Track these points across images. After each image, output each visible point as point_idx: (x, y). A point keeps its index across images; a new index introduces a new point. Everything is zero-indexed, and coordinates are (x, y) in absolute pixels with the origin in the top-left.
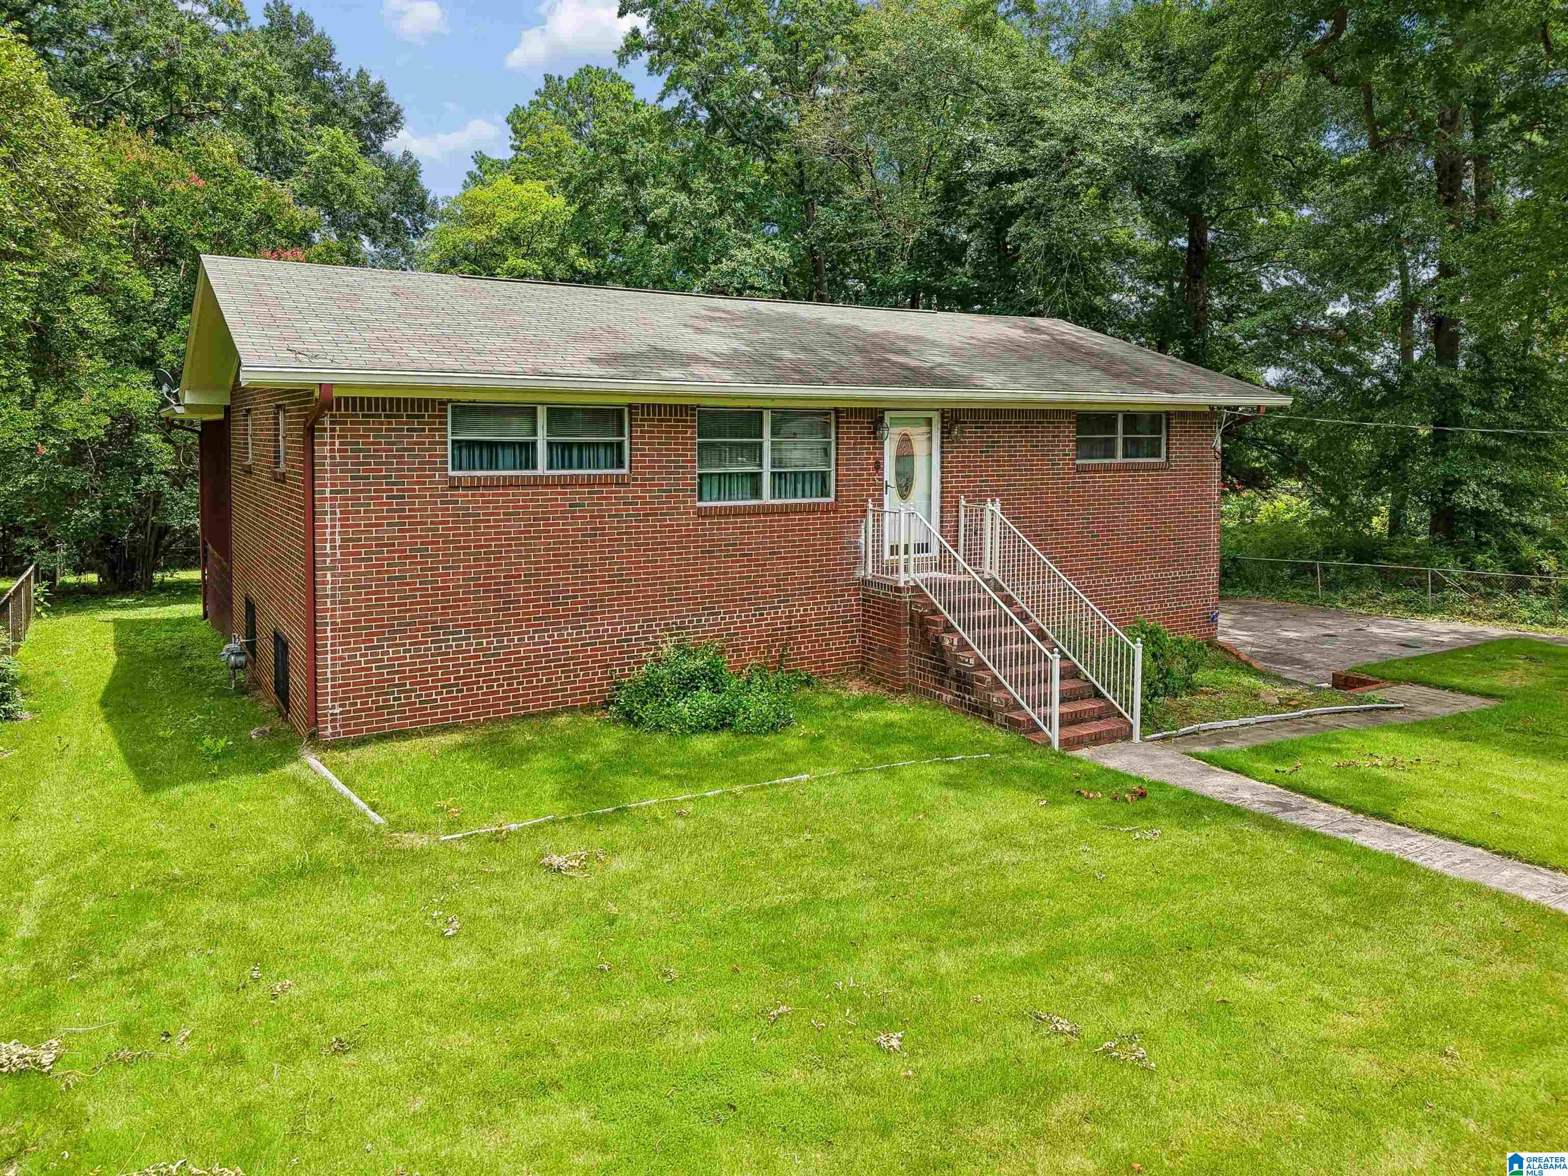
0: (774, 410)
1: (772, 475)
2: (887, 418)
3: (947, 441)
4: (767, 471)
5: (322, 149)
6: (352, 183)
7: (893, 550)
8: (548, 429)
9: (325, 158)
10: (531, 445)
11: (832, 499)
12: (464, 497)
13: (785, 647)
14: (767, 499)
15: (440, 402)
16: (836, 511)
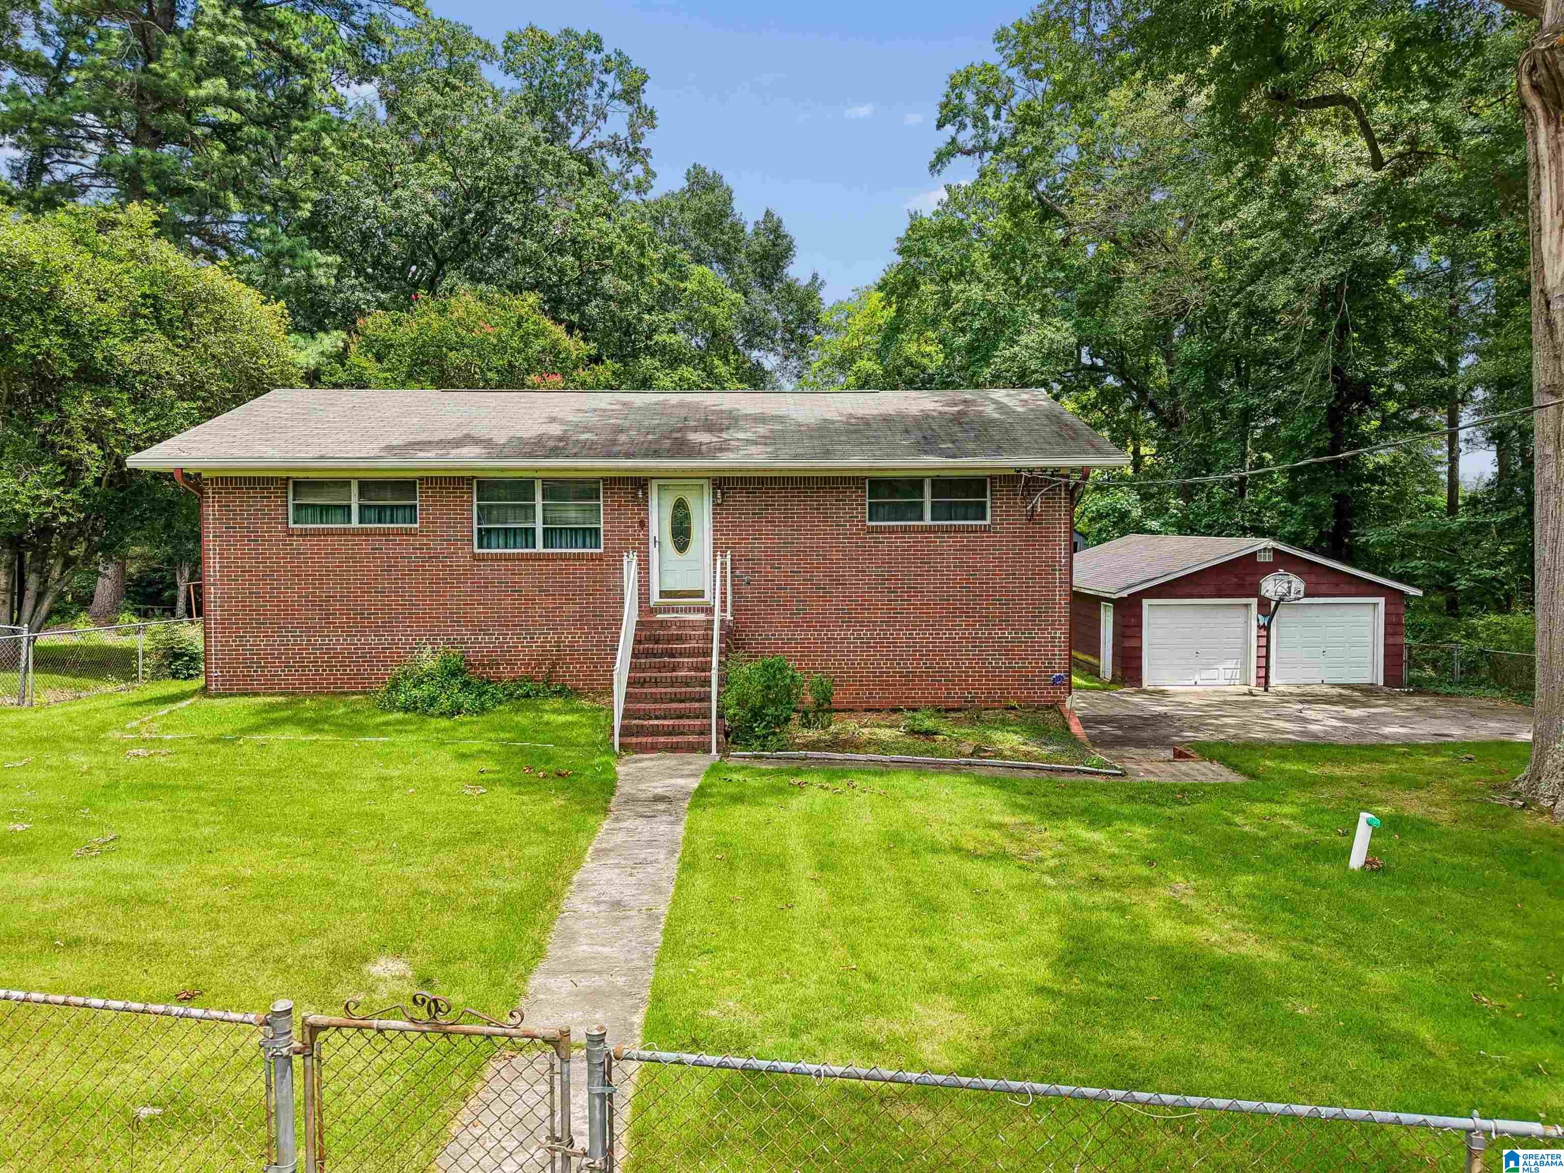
0: (544, 480)
1: (545, 530)
2: (654, 485)
3: (716, 505)
4: (539, 527)
5: (691, 286)
6: (714, 310)
7: (663, 594)
8: (361, 495)
9: (694, 293)
10: (349, 507)
11: (601, 550)
12: (296, 542)
13: (554, 665)
14: (540, 548)
15: (282, 479)
16: (601, 560)
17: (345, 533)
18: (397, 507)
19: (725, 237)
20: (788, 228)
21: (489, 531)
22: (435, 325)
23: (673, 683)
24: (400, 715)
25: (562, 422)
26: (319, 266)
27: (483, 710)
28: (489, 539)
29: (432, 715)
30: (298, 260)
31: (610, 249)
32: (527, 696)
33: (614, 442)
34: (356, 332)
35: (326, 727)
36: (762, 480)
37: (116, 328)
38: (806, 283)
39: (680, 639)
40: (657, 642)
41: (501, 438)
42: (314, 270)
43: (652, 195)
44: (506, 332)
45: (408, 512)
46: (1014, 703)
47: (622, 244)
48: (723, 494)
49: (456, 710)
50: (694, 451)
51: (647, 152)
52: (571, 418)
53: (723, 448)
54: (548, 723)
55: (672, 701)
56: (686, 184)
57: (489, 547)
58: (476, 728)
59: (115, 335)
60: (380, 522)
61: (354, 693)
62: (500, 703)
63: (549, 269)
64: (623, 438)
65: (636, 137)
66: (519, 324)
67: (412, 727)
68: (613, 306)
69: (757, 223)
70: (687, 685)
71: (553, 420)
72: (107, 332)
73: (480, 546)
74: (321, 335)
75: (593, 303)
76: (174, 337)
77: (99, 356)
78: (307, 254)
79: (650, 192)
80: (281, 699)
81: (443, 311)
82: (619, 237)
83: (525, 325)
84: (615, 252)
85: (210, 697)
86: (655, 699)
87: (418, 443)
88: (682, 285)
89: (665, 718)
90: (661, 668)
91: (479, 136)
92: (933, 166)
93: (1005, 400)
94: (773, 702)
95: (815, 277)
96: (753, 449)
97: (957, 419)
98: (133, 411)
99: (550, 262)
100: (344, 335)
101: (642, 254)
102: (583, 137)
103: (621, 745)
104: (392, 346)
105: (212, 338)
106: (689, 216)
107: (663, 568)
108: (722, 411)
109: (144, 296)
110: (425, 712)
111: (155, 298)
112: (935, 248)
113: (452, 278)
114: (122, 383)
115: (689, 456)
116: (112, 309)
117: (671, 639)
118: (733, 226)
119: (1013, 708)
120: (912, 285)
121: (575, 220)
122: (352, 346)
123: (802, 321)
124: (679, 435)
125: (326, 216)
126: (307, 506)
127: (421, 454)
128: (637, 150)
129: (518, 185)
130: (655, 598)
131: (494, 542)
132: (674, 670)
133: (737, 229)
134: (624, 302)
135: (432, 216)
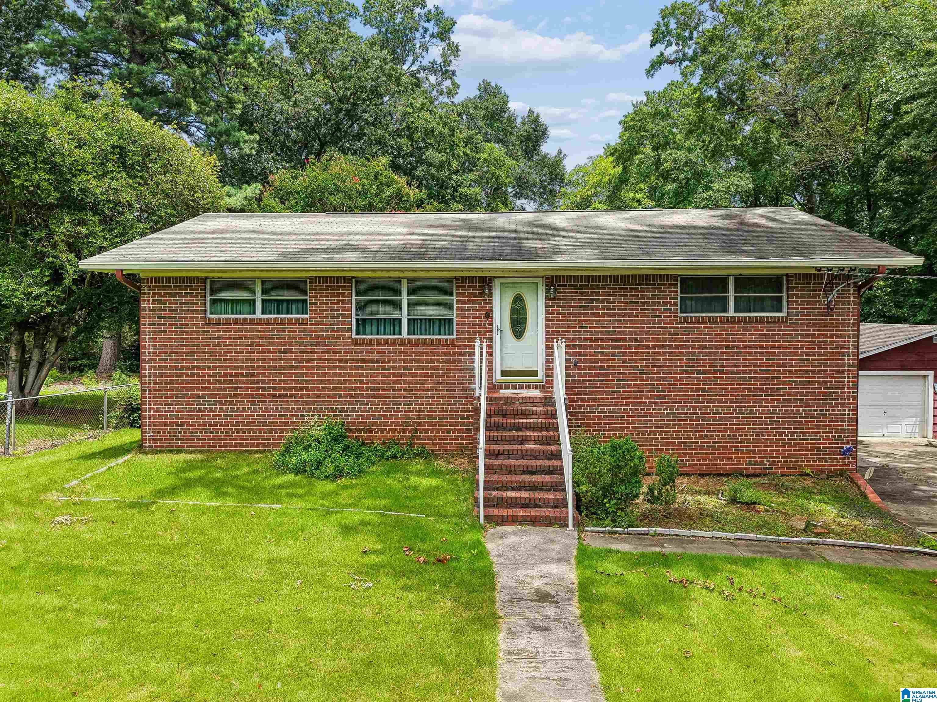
0: (409, 279)
1: (409, 320)
2: (498, 282)
3: (548, 299)
4: (405, 318)
5: (484, 156)
6: (498, 172)
7: (504, 373)
8: (263, 292)
9: (486, 161)
10: (254, 301)
11: (454, 337)
12: (213, 329)
13: (416, 430)
14: (405, 335)
15: (201, 278)
16: (454, 345)
17: (250, 322)
18: (293, 301)
19: (504, 126)
20: (543, 119)
21: (364, 320)
22: (320, 178)
23: (523, 455)
24: (290, 477)
25: (420, 234)
26: (245, 141)
27: (361, 472)
28: (364, 327)
29: (318, 478)
30: (231, 137)
31: (432, 131)
32: (395, 457)
33: (465, 248)
34: (268, 183)
35: (230, 490)
36: (588, 278)
37: (89, 168)
38: (554, 155)
39: (524, 414)
40: (504, 416)
41: (374, 245)
42: (242, 145)
43: (457, 100)
44: (367, 182)
45: (300, 305)
46: (808, 471)
47: (440, 129)
48: (556, 290)
49: (338, 474)
50: (532, 255)
51: (454, 73)
52: (426, 231)
53: (555, 252)
54: (415, 488)
55: (524, 473)
56: (478, 93)
57: (364, 334)
58: (355, 492)
59: (88, 173)
60: (278, 313)
61: (256, 452)
62: (373, 464)
63: (392, 147)
64: (471, 245)
65: (447, 62)
66: (376, 177)
67: (301, 491)
68: (433, 170)
69: (523, 117)
70: (536, 458)
71: (412, 233)
72: (83, 170)
73: (358, 333)
74: (245, 186)
75: (421, 168)
76: (135, 177)
77: (75, 187)
78: (238, 134)
79: (456, 97)
80: (198, 456)
81: (325, 169)
82: (438, 124)
83: (380, 177)
84: (436, 133)
85: (145, 453)
86: (511, 470)
87: (308, 250)
88: (477, 156)
89: (520, 490)
90: (512, 440)
91: (347, 60)
92: (648, 72)
93: (770, 215)
94: (622, 481)
95: (560, 152)
96: (582, 252)
97: (740, 228)
98: (103, 230)
99: (392, 142)
100: (260, 187)
101: (453, 135)
102: (413, 63)
103: (485, 517)
104: (291, 192)
105: (162, 177)
106: (481, 113)
107: (504, 352)
108: (543, 225)
109: (113, 146)
110: (312, 476)
111: (122, 148)
112: (651, 126)
113: (330, 150)
114: (95, 208)
115: (530, 259)
116: (87, 154)
117: (518, 413)
118: (509, 118)
119: (808, 475)
120: (633, 151)
121: (410, 113)
122: (265, 194)
123: (552, 180)
124: (515, 242)
125: (252, 115)
126: (221, 300)
127: (311, 258)
128: (447, 71)
129: (373, 93)
130: (497, 377)
131: (368, 329)
132: (522, 443)
133: (511, 120)
134: (441, 167)
135: (317, 111)
